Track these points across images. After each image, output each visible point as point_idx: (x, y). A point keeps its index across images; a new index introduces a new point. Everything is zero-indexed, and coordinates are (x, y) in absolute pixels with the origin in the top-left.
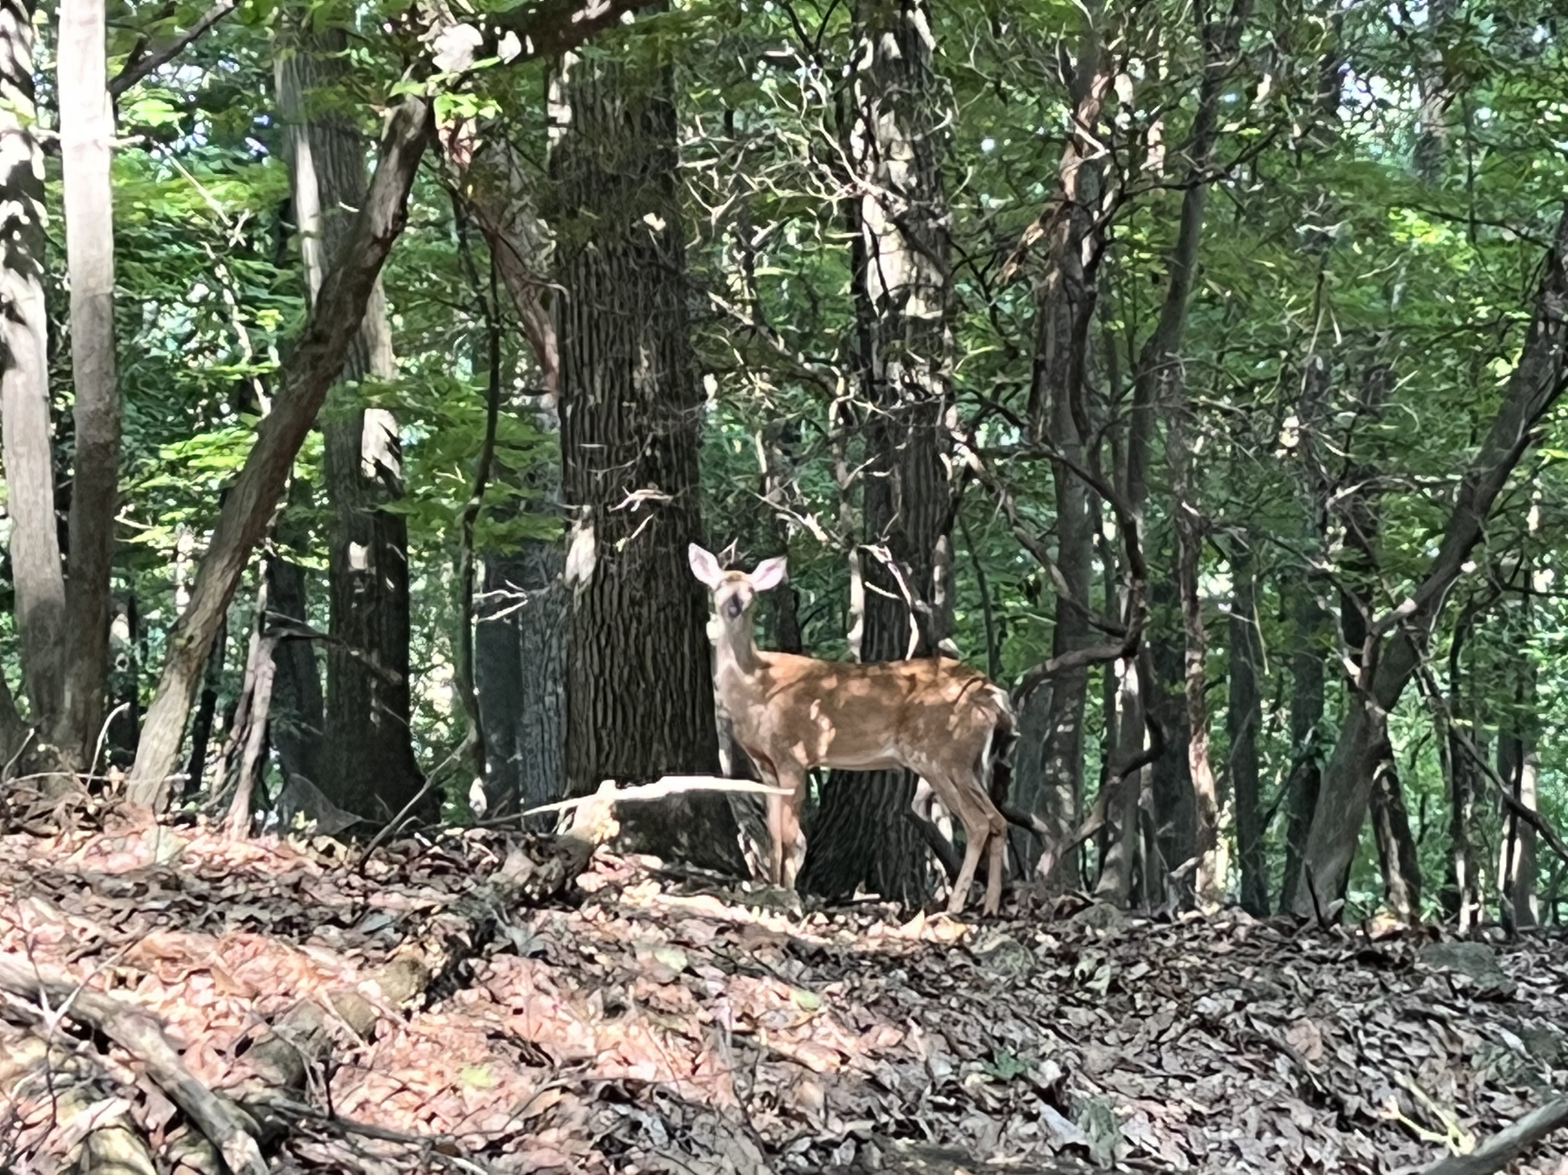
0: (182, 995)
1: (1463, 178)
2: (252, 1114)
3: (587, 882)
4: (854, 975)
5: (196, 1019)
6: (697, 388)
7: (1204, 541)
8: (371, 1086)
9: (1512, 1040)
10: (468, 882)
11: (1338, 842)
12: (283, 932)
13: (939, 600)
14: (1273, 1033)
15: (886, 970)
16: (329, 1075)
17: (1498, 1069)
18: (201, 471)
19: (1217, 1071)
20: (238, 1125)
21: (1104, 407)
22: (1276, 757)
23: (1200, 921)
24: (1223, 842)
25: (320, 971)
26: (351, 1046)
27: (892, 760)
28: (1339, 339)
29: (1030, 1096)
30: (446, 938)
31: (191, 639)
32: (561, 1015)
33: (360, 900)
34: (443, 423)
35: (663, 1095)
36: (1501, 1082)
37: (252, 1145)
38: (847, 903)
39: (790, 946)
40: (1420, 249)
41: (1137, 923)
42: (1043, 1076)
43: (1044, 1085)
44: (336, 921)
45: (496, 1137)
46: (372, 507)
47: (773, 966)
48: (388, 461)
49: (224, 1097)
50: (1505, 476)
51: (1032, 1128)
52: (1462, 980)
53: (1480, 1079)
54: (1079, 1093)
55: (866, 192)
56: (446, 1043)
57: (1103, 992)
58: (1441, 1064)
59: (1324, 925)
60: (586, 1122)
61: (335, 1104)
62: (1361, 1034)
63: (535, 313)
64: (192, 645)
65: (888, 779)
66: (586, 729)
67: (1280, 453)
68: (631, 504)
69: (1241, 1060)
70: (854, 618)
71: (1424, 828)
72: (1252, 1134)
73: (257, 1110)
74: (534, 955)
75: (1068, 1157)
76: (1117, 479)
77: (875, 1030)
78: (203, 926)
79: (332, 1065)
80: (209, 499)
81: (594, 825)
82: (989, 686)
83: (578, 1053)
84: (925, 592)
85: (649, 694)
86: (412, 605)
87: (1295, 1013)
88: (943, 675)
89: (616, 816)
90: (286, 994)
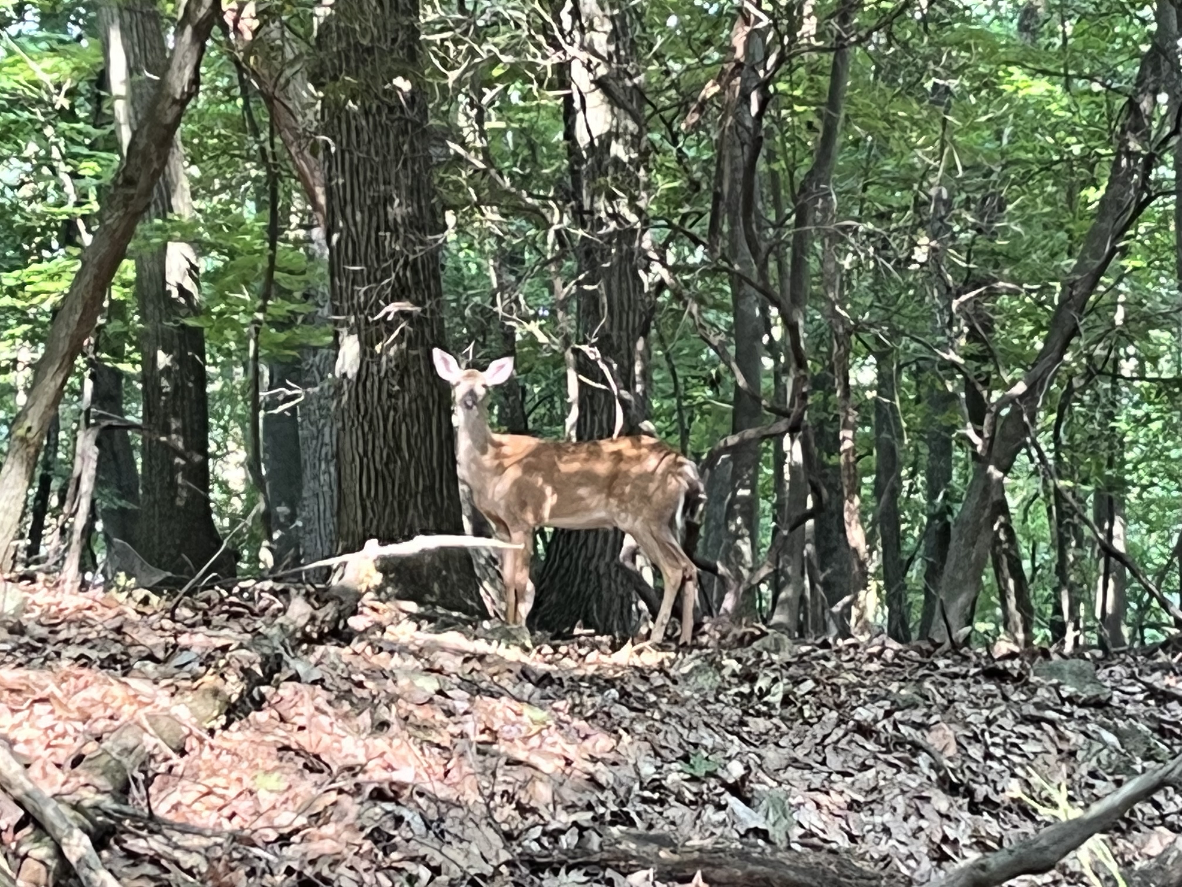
0: (28, 719)
1: (1058, 42)
2: (86, 815)
3: (356, 623)
4: (575, 694)
5: (39, 738)
6: (440, 221)
7: (853, 338)
8: (183, 791)
9: (1110, 738)
10: (259, 623)
11: (965, 581)
12: (109, 668)
13: (639, 388)
14: (916, 735)
15: (601, 690)
16: (148, 782)
17: (1099, 761)
18: (35, 294)
19: (871, 767)
20: (75, 824)
21: (771, 230)
22: (915, 515)
23: (856, 646)
24: (873, 585)
25: (140, 698)
26: (166, 759)
27: (604, 521)
28: (961, 174)
29: (720, 790)
30: (242, 669)
31: (29, 429)
32: (336, 730)
33: (172, 640)
34: (232, 254)
35: (421, 794)
36: (1101, 772)
37: (86, 840)
38: (569, 637)
39: (523, 672)
40: (1025, 98)
41: (804, 649)
42: (730, 774)
43: (731, 781)
44: (151, 657)
45: (286, 831)
46: (176, 322)
47: (510, 688)
48: (189, 285)
49: (61, 801)
50: (1096, 282)
51: (721, 816)
52: (1067, 691)
53: (1084, 770)
54: (758, 787)
55: (574, 58)
56: (243, 754)
57: (778, 705)
58: (1052, 758)
59: (955, 647)
60: (359, 817)
61: (153, 807)
62: (987, 735)
63: (306, 161)
64: (30, 435)
65: (601, 536)
66: (353, 500)
67: (913, 267)
68: (388, 314)
69: (890, 758)
70: (570, 405)
71: (1035, 569)
72: (900, 818)
73: (90, 812)
74: (314, 683)
75: (752, 839)
76: (782, 291)
77: (592, 739)
78: (43, 663)
79: (150, 774)
80: (44, 319)
81: (362, 576)
82: (681, 459)
83: (350, 762)
84: (628, 383)
85: (405, 470)
86: (210, 402)
87: (933, 720)
88: (644, 451)
89: (380, 569)
90: (111, 718)
